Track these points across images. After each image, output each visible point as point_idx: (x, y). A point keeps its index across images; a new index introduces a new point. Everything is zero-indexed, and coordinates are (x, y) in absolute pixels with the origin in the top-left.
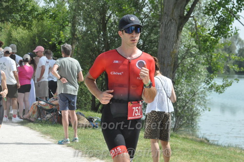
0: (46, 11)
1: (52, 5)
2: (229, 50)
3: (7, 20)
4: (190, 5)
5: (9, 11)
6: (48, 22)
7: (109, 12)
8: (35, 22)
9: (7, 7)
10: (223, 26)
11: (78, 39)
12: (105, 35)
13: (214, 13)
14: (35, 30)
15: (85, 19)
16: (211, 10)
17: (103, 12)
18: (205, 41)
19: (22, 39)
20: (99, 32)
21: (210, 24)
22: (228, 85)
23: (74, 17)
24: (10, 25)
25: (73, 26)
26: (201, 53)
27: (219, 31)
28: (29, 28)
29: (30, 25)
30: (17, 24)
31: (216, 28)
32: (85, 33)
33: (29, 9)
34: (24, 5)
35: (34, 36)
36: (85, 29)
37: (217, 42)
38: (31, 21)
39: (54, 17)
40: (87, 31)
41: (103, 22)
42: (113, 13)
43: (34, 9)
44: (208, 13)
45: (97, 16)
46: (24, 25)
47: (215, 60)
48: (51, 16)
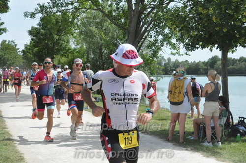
0: (75, 49)
1: (78, 46)
2: (160, 64)
3: (58, 54)
4: (140, 44)
5: (58, 50)
6: (76, 54)
7: (104, 49)
8: (70, 55)
9: (57, 48)
10: (155, 54)
11: (90, 61)
12: (102, 59)
13: (151, 47)
14: (70, 58)
15: (92, 52)
16: (149, 46)
17: (101, 49)
18: (148, 60)
19: (65, 62)
20: (99, 58)
21: (149, 52)
22: (158, 80)
23: (88, 52)
24: (59, 56)
25: (88, 56)
26: (145, 66)
27: (153, 55)
28: (68, 57)
29: (68, 56)
30: (62, 56)
31: (152, 54)
32: (93, 59)
33: (67, 49)
34: (65, 47)
35: (70, 61)
36: (93, 57)
37: (153, 60)
38: (68, 54)
39: (79, 52)
40: (94, 57)
41: (101, 54)
42: (105, 49)
43: (69, 49)
44: (148, 48)
45: (98, 51)
46: (65, 56)
47: (152, 69)
48: (77, 52)
